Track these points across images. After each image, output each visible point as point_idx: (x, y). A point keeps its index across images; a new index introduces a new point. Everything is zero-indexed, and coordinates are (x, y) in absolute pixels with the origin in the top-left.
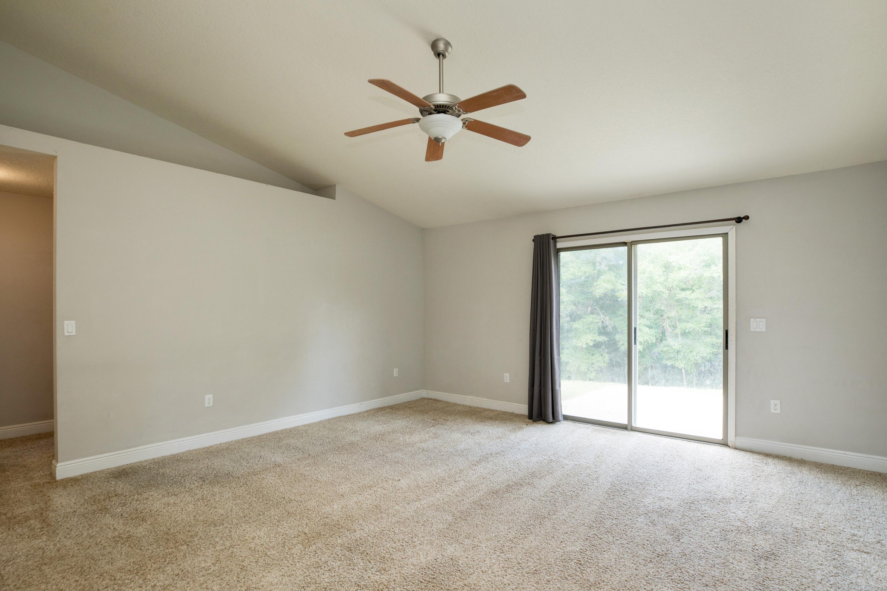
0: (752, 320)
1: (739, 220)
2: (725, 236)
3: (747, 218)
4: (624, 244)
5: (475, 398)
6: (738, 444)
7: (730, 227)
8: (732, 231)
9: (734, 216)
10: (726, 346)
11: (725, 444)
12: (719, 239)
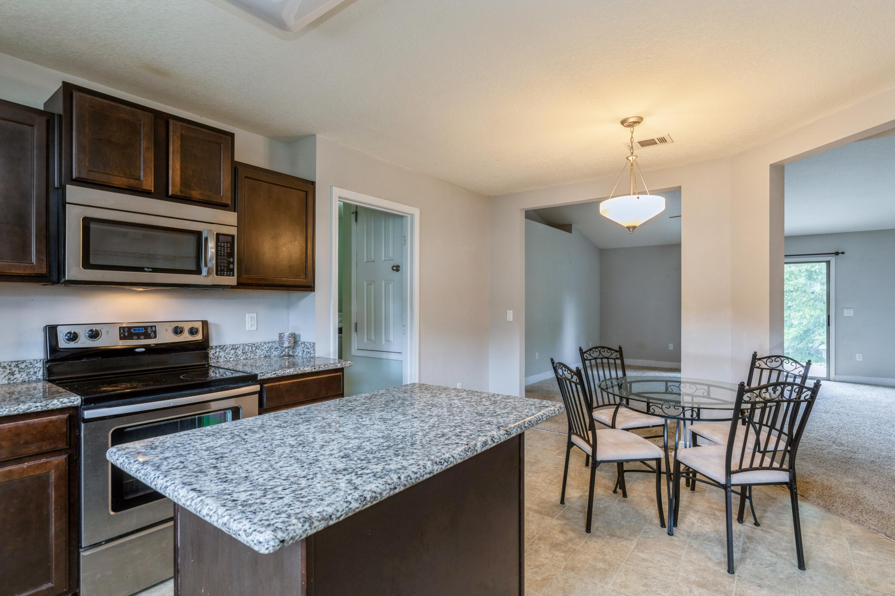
0: (845, 310)
1: (837, 254)
2: (828, 263)
3: (843, 253)
7: (831, 258)
8: (833, 259)
9: (834, 252)
10: (829, 324)
11: (828, 379)
12: (825, 264)
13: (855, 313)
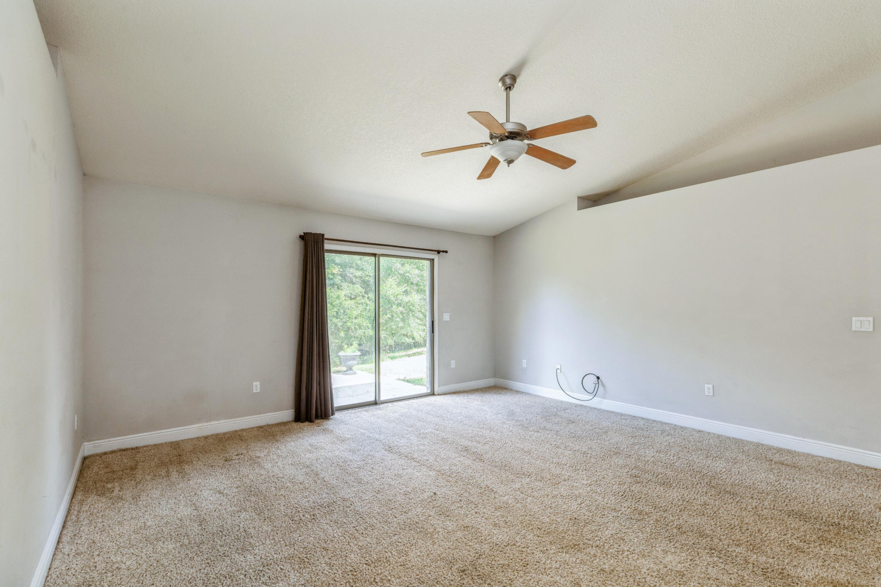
0: (444, 314)
1: (439, 252)
2: (432, 261)
3: (446, 252)
5: (206, 424)
6: (440, 392)
7: (435, 255)
8: (436, 258)
9: (437, 249)
10: (433, 331)
11: (433, 394)
12: (428, 262)
13: (450, 318)
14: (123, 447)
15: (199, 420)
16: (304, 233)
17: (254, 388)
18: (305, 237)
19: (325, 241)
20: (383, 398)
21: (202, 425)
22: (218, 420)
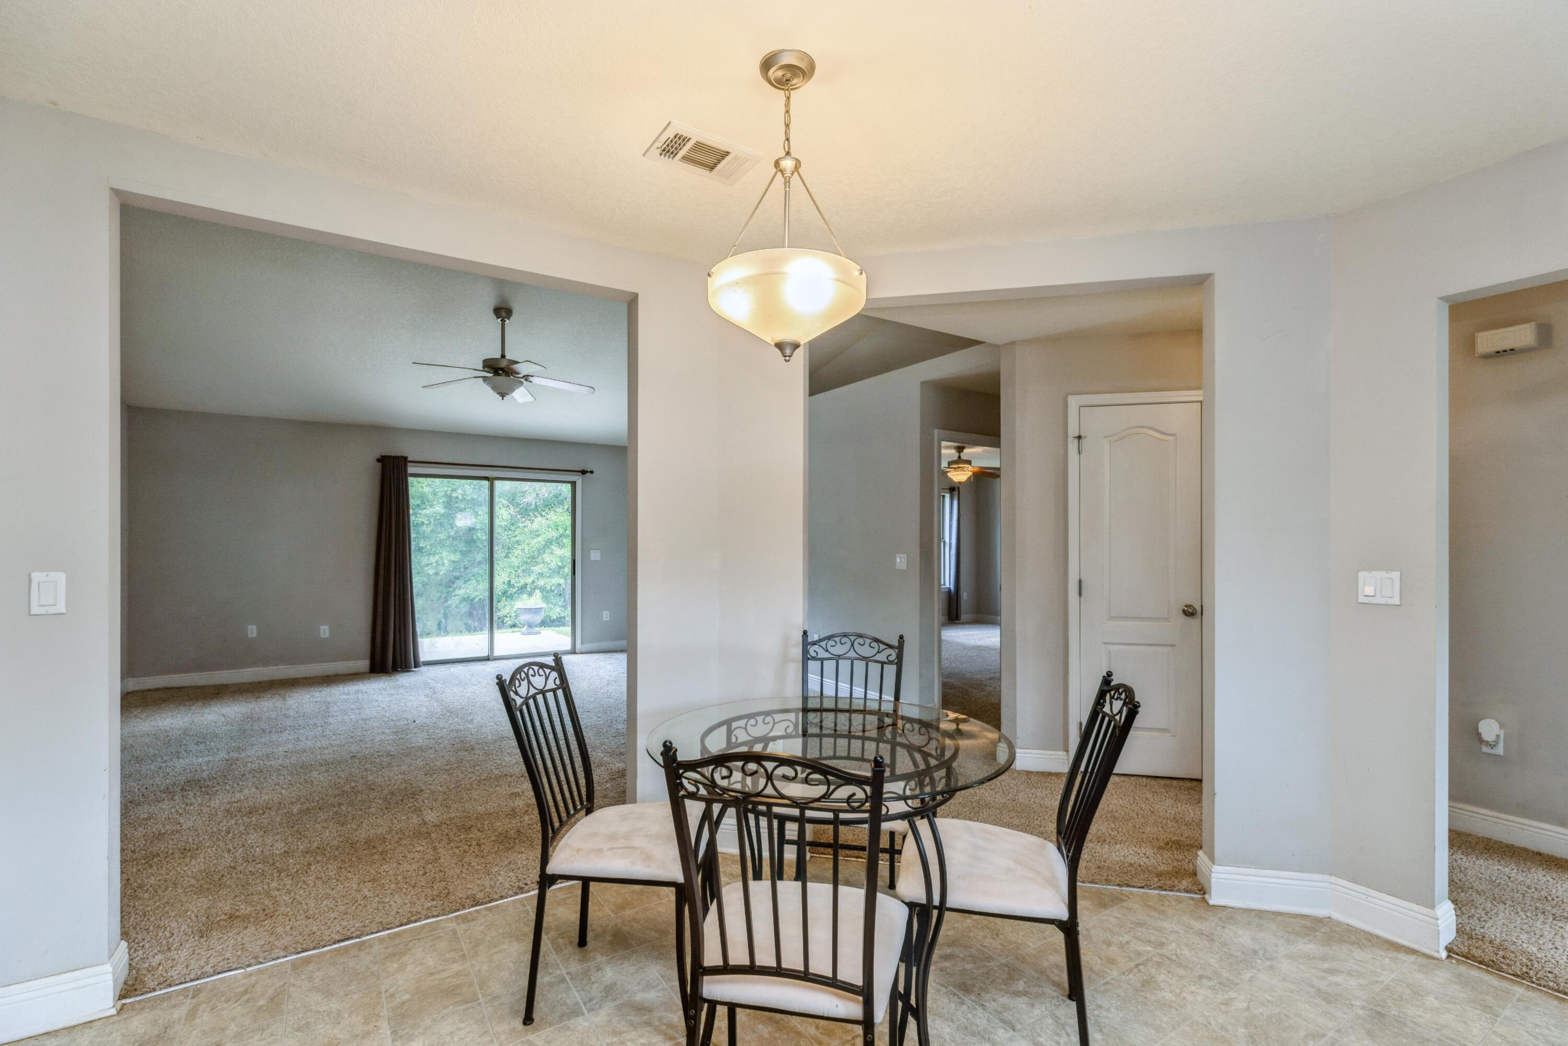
1: (584, 472)
2: (574, 484)
3: (592, 472)
4: (486, 478)
6: (583, 650)
7: (578, 477)
8: (579, 479)
9: (580, 469)
10: (574, 573)
11: (573, 652)
12: (569, 485)
13: (601, 557)
14: (170, 685)
15: (253, 664)
16: (382, 456)
17: (322, 632)
18: (384, 460)
19: (409, 464)
20: (497, 653)
21: (257, 669)
22: (276, 665)
